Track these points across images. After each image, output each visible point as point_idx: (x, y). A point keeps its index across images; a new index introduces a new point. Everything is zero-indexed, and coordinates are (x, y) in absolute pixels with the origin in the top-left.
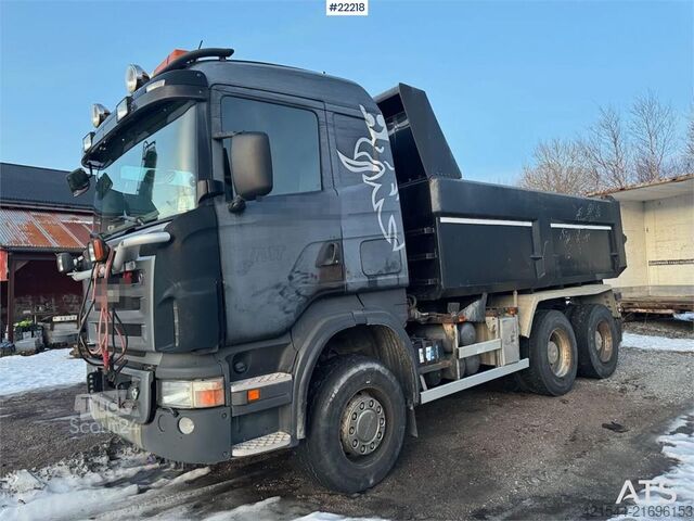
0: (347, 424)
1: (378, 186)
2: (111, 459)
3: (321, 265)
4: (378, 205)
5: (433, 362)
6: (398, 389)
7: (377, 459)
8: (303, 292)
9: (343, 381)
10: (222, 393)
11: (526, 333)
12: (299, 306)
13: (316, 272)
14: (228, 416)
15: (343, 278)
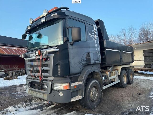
0: (91, 94)
1: (96, 41)
2: (30, 103)
3: (86, 58)
4: (96, 45)
5: (104, 80)
6: (100, 86)
7: (96, 102)
8: (83, 64)
9: (91, 84)
10: (69, 86)
11: (119, 75)
12: (83, 67)
13: (85, 59)
14: (71, 92)
15: (90, 61)
